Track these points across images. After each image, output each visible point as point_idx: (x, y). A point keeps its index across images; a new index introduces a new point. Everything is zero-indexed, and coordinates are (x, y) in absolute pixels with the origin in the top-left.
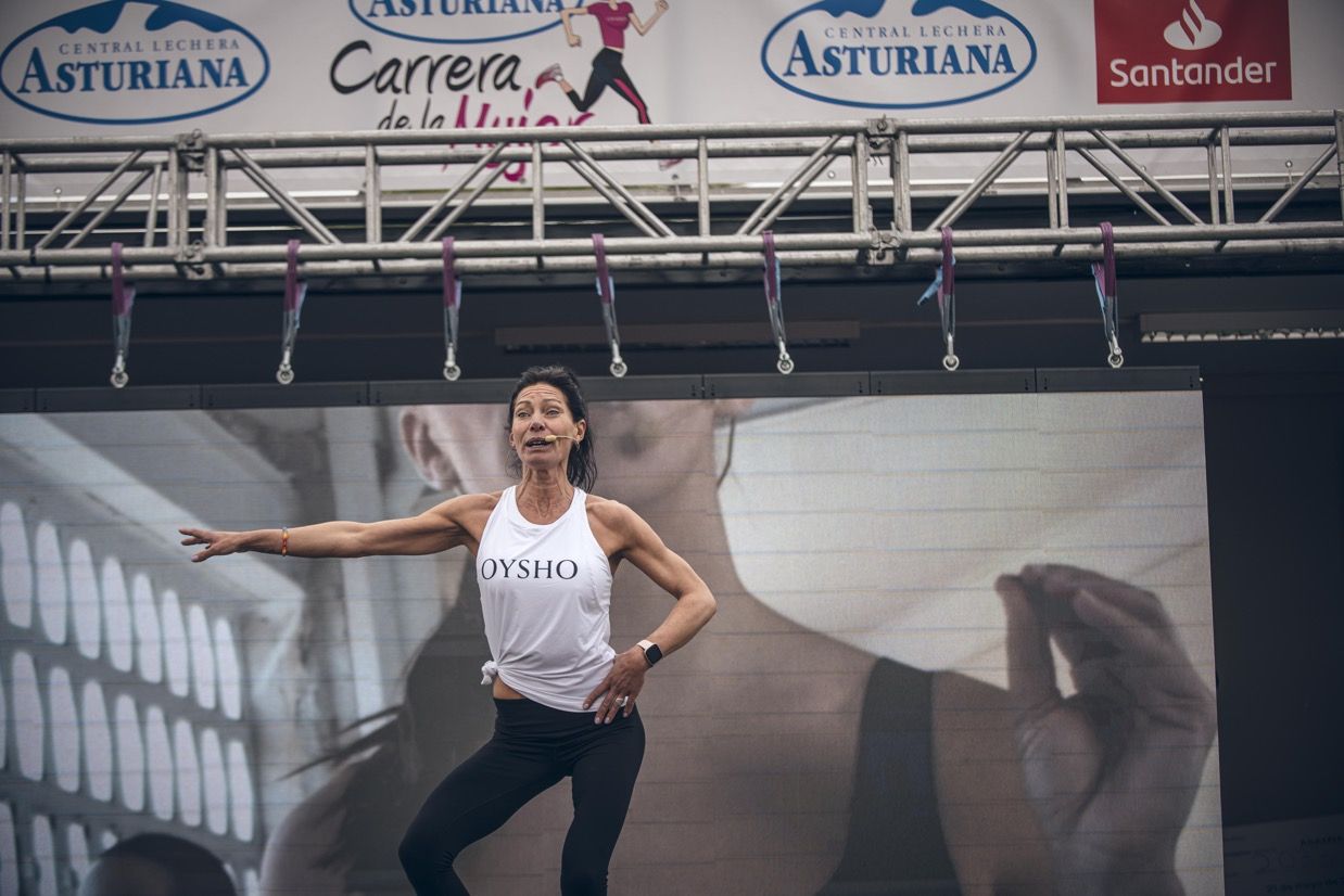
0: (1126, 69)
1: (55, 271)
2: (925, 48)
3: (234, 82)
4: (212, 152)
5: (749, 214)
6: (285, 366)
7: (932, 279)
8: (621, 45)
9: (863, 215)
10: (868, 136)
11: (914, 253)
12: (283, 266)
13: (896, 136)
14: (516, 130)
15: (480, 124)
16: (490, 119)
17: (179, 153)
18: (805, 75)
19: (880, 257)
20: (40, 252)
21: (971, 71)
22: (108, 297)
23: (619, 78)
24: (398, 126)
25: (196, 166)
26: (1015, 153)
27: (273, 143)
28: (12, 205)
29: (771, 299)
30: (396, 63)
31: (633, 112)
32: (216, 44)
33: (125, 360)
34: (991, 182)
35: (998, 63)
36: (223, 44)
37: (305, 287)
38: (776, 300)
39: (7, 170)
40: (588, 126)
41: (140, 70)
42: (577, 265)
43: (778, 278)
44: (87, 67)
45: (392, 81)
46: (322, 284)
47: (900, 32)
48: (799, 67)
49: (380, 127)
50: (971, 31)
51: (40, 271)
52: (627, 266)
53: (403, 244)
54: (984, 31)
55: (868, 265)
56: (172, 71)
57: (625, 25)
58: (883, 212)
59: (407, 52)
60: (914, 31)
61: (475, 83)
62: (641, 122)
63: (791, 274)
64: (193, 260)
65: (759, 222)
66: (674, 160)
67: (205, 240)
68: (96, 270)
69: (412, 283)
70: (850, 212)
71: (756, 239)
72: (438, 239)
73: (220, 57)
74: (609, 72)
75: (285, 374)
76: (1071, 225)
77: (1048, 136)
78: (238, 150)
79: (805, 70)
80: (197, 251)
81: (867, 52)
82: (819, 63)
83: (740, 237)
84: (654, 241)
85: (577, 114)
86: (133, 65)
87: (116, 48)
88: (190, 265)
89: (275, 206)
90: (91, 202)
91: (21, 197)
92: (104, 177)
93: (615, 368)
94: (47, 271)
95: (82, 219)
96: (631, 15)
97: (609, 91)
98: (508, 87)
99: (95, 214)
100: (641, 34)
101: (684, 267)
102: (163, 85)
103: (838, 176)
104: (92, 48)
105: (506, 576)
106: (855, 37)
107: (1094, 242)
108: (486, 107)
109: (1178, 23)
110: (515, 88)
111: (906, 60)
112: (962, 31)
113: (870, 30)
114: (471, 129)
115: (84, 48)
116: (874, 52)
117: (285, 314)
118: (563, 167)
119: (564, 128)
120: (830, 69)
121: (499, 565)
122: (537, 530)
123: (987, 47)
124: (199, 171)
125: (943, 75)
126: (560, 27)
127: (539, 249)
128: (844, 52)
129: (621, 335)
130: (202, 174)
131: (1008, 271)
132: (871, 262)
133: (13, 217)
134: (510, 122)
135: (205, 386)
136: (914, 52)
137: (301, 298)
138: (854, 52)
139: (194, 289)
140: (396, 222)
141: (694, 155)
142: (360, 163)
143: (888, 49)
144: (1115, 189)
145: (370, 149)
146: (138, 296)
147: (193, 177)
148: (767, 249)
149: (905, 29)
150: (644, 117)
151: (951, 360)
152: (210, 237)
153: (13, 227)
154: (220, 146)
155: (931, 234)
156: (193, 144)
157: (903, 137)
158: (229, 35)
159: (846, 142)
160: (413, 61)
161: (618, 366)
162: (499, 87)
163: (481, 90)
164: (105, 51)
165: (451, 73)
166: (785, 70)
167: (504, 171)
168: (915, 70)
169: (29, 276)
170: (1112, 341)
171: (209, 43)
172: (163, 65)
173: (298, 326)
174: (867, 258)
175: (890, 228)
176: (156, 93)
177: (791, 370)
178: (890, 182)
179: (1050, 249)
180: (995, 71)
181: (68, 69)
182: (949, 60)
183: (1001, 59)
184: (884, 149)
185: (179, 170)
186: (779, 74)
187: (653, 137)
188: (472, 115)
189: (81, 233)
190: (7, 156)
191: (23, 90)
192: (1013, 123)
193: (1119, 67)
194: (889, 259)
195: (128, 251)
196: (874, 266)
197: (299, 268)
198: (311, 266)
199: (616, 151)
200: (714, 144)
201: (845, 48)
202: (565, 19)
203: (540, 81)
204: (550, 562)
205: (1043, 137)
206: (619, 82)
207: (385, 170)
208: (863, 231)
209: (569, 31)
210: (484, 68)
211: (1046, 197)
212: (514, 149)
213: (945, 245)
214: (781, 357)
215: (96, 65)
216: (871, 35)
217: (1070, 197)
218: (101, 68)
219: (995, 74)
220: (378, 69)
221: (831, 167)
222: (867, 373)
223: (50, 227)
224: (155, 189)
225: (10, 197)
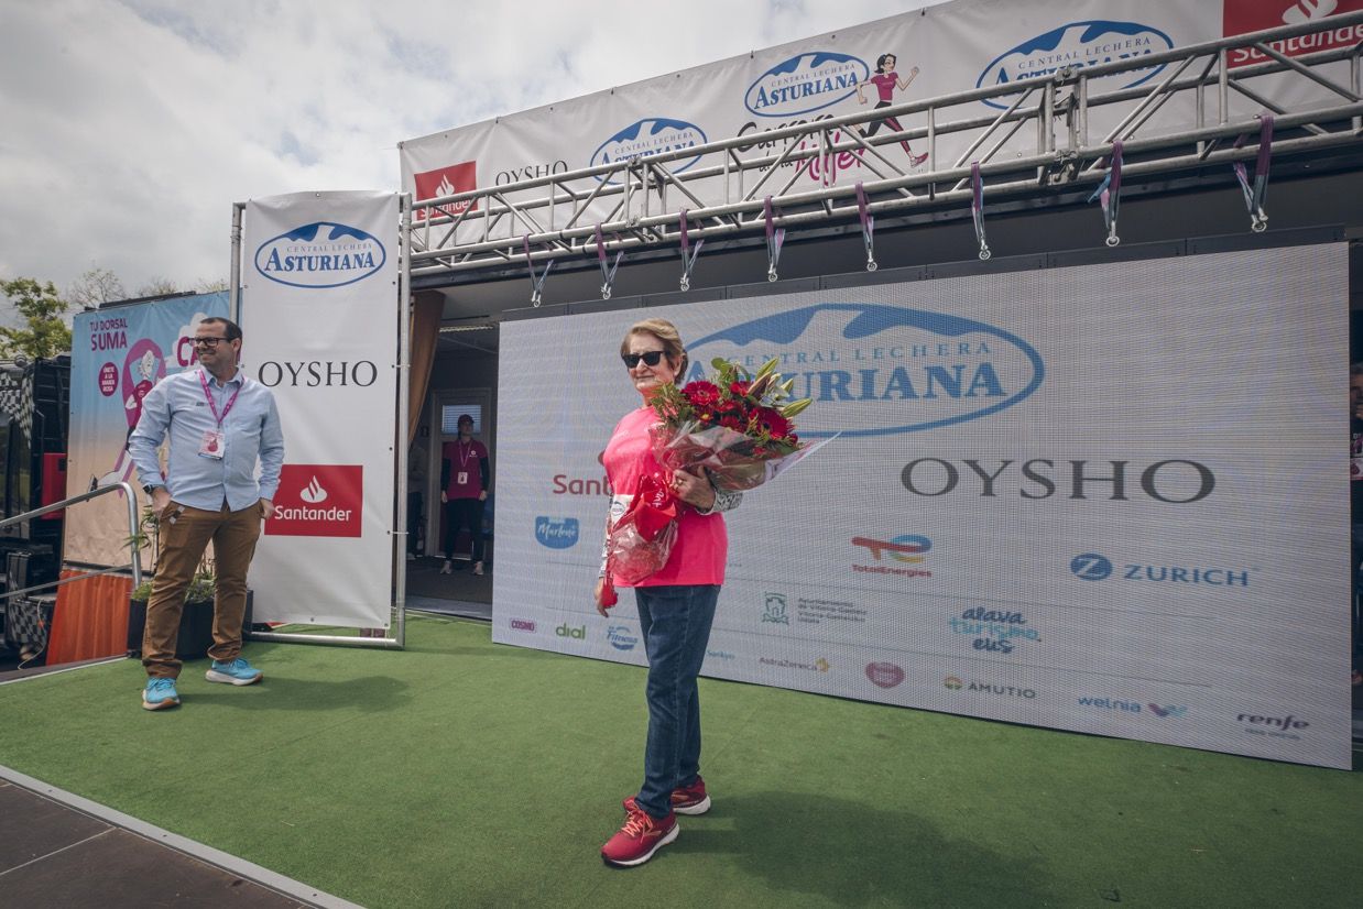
2: (1090, 63)
4: (646, 166)
6: (683, 281)
8: (890, 97)
10: (1054, 84)
11: (1083, 172)
13: (1077, 81)
17: (629, 169)
19: (1057, 180)
20: (564, 231)
32: (682, 136)
37: (702, 241)
38: (980, 209)
47: (1071, 55)
53: (743, 203)
54: (1133, 43)
55: (1046, 191)
57: (893, 85)
60: (1081, 53)
64: (634, 226)
71: (966, 168)
73: (684, 143)
78: (659, 164)
80: (636, 220)
83: (955, 169)
84: (895, 180)
86: (646, 153)
87: (638, 146)
88: (639, 231)
96: (897, 80)
97: (882, 125)
100: (903, 89)
101: (920, 208)
104: (629, 148)
106: (1039, 64)
109: (1296, 6)
112: (1117, 47)
113: (1051, 58)
115: (625, 149)
123: (1135, 54)
126: (856, 94)
129: (874, 249)
132: (1050, 183)
135: (643, 295)
137: (699, 246)
145: (727, 151)
148: (974, 175)
151: (1113, 238)
154: (649, 162)
155: (1103, 146)
156: (635, 163)
157: (1083, 80)
158: (688, 130)
160: (777, 127)
161: (871, 265)
163: (812, 138)
164: (635, 148)
169: (576, 249)
170: (1256, 213)
171: (679, 136)
174: (1047, 181)
177: (989, 256)
179: (1197, 156)
190: (552, 184)
192: (1180, 52)
194: (1064, 179)
196: (1052, 186)
201: (1032, 73)
202: (859, 90)
206: (888, 121)
209: (860, 96)
214: (982, 249)
216: (1050, 62)
222: (1045, 253)
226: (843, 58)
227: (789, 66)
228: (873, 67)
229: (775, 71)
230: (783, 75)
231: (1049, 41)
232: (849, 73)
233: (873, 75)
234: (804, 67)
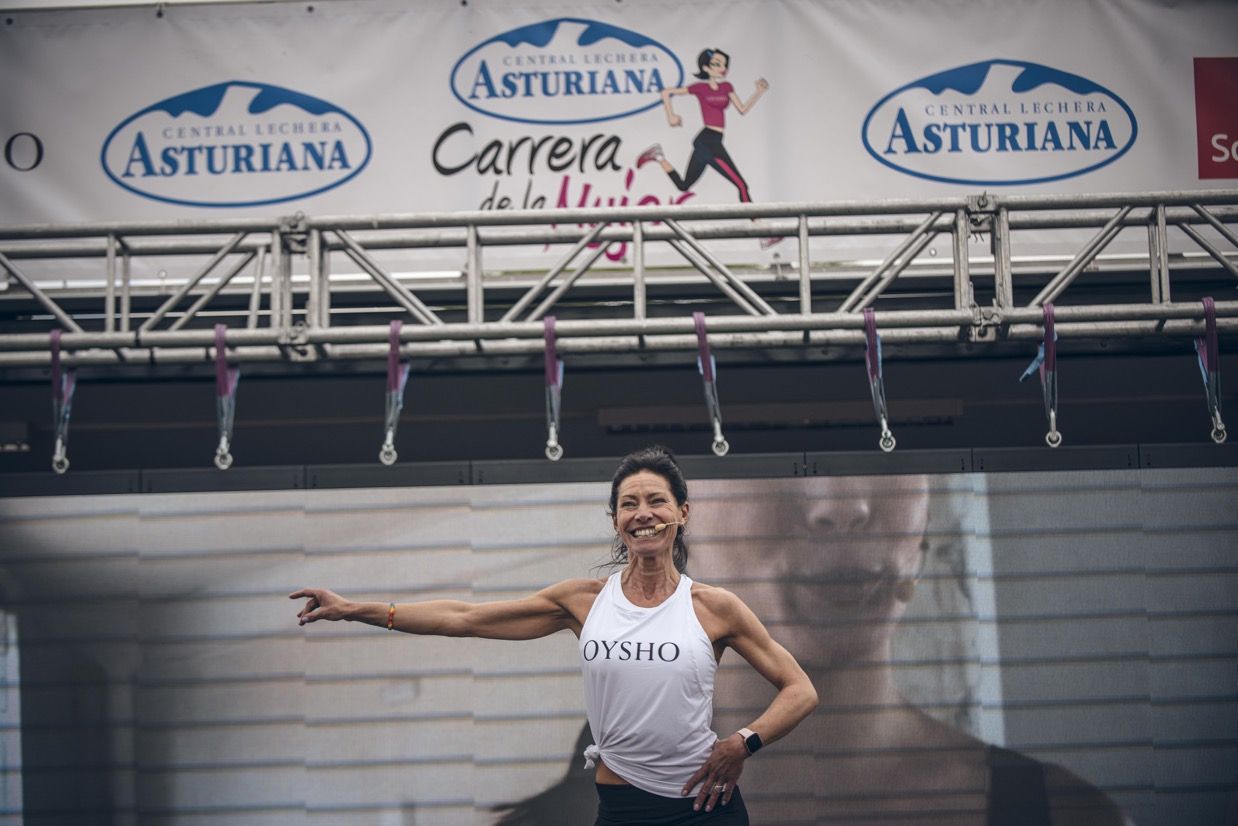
0: (1227, 144)
1: (159, 353)
2: (1027, 125)
3: (337, 164)
4: (315, 234)
5: (849, 292)
6: (388, 446)
7: (1035, 355)
8: (722, 124)
9: (964, 292)
10: (968, 212)
11: (1015, 329)
12: (385, 347)
13: (997, 213)
14: (618, 209)
15: (582, 204)
16: (591, 199)
17: (282, 235)
18: (906, 152)
19: (982, 334)
20: (145, 334)
21: (1072, 147)
22: (212, 379)
23: (719, 157)
24: (500, 207)
25: (299, 248)
26: (1116, 229)
27: (375, 224)
28: (116, 289)
29: (873, 377)
30: (497, 144)
31: (734, 191)
32: (319, 127)
33: (228, 441)
34: (1093, 258)
35: (1098, 139)
36: (325, 127)
37: (407, 368)
38: (878, 377)
39: (111, 253)
40: (689, 206)
41: (243, 153)
42: (679, 344)
43: (880, 355)
44: (191, 151)
45: (493, 163)
46: (424, 365)
47: (1001, 109)
48: (900, 145)
49: (482, 208)
50: (1071, 107)
51: (144, 354)
52: (728, 345)
53: (505, 324)
54: (1084, 107)
55: (969, 342)
56: (275, 154)
57: (725, 105)
58: (984, 289)
59: (509, 134)
60: (1014, 108)
61: (576, 165)
62: (742, 200)
63: (892, 351)
64: (296, 342)
65: (859, 300)
66: (775, 239)
67: (308, 321)
68: (200, 352)
69: (514, 364)
70: (951, 289)
71: (858, 316)
72: (540, 318)
73: (323, 140)
74: (709, 151)
75: (388, 454)
76: (1174, 299)
77: (1148, 211)
78: (340, 232)
79: (905, 148)
80: (301, 332)
81: (968, 129)
82: (920, 140)
83: (841, 315)
84: (755, 319)
85: (677, 194)
86: (237, 149)
87: (219, 131)
88: (293, 346)
89: (377, 288)
90: (195, 284)
91: (126, 280)
92: (208, 259)
93: (717, 446)
94: (152, 353)
95: (185, 303)
96: (731, 95)
97: (710, 174)
98: (609, 167)
99: (197, 297)
100: (742, 113)
101: (786, 345)
102: (266, 167)
103: (938, 253)
104: (196, 132)
105: (608, 657)
106: (955, 114)
107: (1196, 316)
108: (587, 188)
110: (616, 168)
111: (1007, 137)
112: (1063, 107)
113: (971, 107)
114: (572, 209)
115: (188, 132)
116: (974, 129)
117: (388, 395)
118: (665, 246)
119: (665, 207)
120: (931, 146)
121: (601, 646)
122: (641, 613)
123: (1088, 124)
124: (303, 253)
125: (1044, 152)
126: (661, 108)
127: (640, 328)
128: (944, 129)
129: (723, 415)
130: (305, 256)
131: (1109, 347)
132: (973, 339)
133: (118, 300)
134: (611, 202)
135: (309, 467)
136: (1015, 129)
137: (403, 379)
138: (954, 129)
139: (298, 370)
140: (498, 302)
141: (795, 233)
142: (462, 244)
143: (989, 126)
144: (1217, 264)
145: (472, 230)
146: (242, 378)
147: (296, 259)
148: (868, 327)
149: (1005, 106)
150: (745, 197)
151: (1054, 436)
152: (314, 318)
153: (118, 310)
154: (322, 228)
155: (1033, 310)
156: (295, 227)
157: (1004, 213)
158: (331, 118)
159: (946, 219)
160: (515, 142)
161: (719, 445)
162: (600, 168)
163: (582, 170)
164: (208, 134)
165: (553, 154)
166: (886, 148)
167: (605, 250)
168: (1016, 147)
169: (134, 359)
170: (1215, 416)
171: (312, 127)
172: (266, 148)
173: (401, 406)
174: (969, 335)
175: (991, 305)
176: (259, 177)
177: (893, 446)
178: (991, 259)
179: (1152, 324)
180: (1096, 147)
181: (172, 153)
182: (1049, 137)
183: (1102, 135)
184: (985, 226)
185: (282, 252)
186: (880, 151)
187: (754, 216)
188: (574, 196)
189: (184, 316)
190: (112, 239)
191: (128, 174)
192: (1113, 199)
193: (1220, 142)
194: (991, 335)
195: (232, 333)
196: (976, 343)
197: (402, 349)
198: (413, 347)
199: (717, 230)
200: (815, 222)
201: (946, 126)
202: (666, 101)
203: (641, 162)
204: (652, 645)
205: (1143, 213)
206: (720, 162)
207: (487, 251)
208: (965, 307)
209: (670, 113)
210: (585, 149)
211: (1147, 273)
212: (615, 229)
213: (1046, 321)
214: (883, 434)
215: (200, 148)
216: (971, 112)
217: (1172, 272)
218: (205, 152)
219: (1097, 151)
220: (480, 150)
221: (932, 244)
222: (969, 450)
223: (153, 309)
224: (259, 272)
225: (115, 279)
226: (637, 40)
227: (540, 34)
228: (691, 68)
229: (513, 38)
230: (525, 49)
231: (968, 79)
232: (649, 67)
233: (691, 80)
234: (565, 39)
